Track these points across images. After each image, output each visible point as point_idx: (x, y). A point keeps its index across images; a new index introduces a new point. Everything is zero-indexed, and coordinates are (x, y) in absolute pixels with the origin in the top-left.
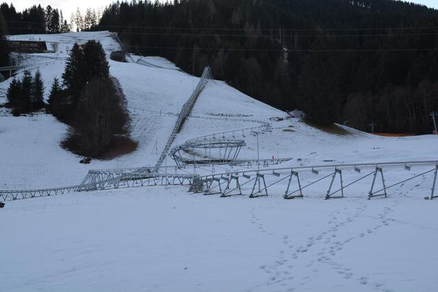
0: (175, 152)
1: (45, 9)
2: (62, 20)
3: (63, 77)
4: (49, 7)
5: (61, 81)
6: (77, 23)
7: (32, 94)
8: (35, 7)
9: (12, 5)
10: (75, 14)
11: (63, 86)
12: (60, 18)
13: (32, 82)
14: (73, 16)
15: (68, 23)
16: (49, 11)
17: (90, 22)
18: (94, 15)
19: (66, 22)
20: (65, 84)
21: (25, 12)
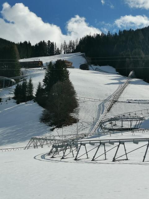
0: (101, 124)
1: (47, 42)
2: (56, 48)
3: (43, 81)
4: (49, 42)
5: (42, 83)
6: (64, 49)
7: (27, 91)
8: (41, 42)
9: (29, 42)
10: (63, 44)
11: (43, 86)
12: (55, 47)
13: (27, 84)
14: (62, 46)
15: (60, 49)
16: (49, 43)
17: (71, 48)
18: (74, 44)
19: (58, 49)
20: (44, 85)
21: (36, 45)
